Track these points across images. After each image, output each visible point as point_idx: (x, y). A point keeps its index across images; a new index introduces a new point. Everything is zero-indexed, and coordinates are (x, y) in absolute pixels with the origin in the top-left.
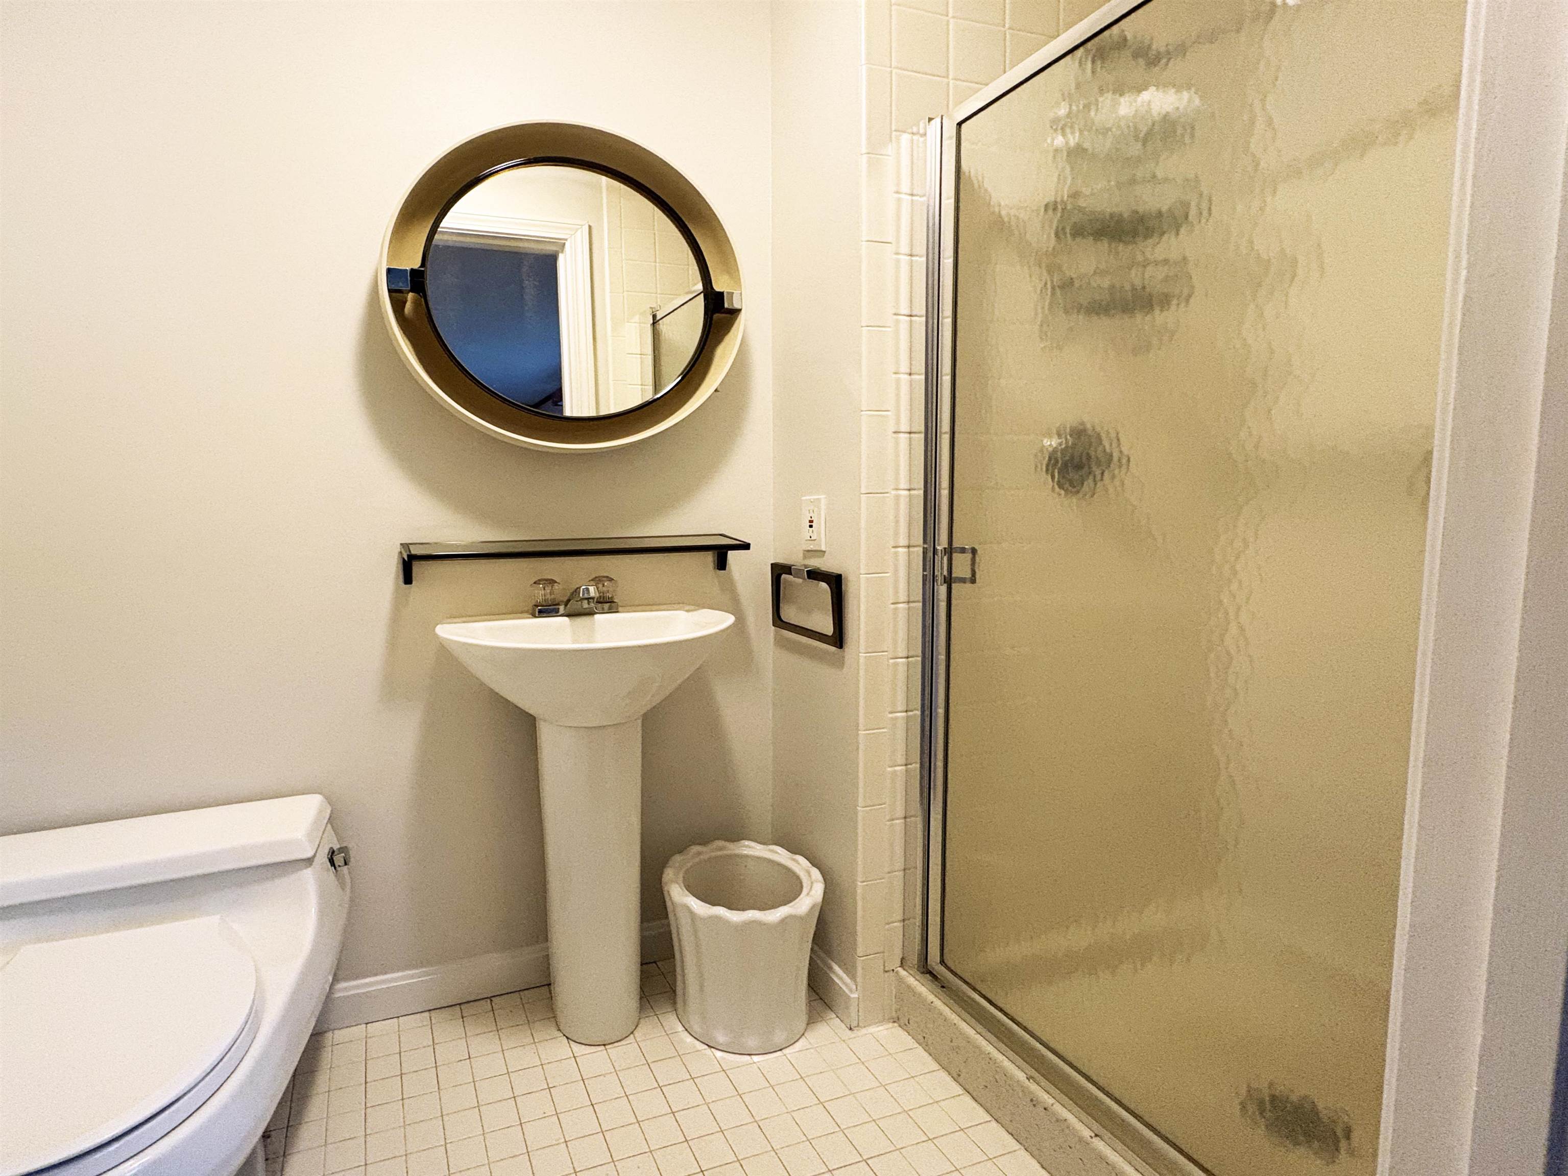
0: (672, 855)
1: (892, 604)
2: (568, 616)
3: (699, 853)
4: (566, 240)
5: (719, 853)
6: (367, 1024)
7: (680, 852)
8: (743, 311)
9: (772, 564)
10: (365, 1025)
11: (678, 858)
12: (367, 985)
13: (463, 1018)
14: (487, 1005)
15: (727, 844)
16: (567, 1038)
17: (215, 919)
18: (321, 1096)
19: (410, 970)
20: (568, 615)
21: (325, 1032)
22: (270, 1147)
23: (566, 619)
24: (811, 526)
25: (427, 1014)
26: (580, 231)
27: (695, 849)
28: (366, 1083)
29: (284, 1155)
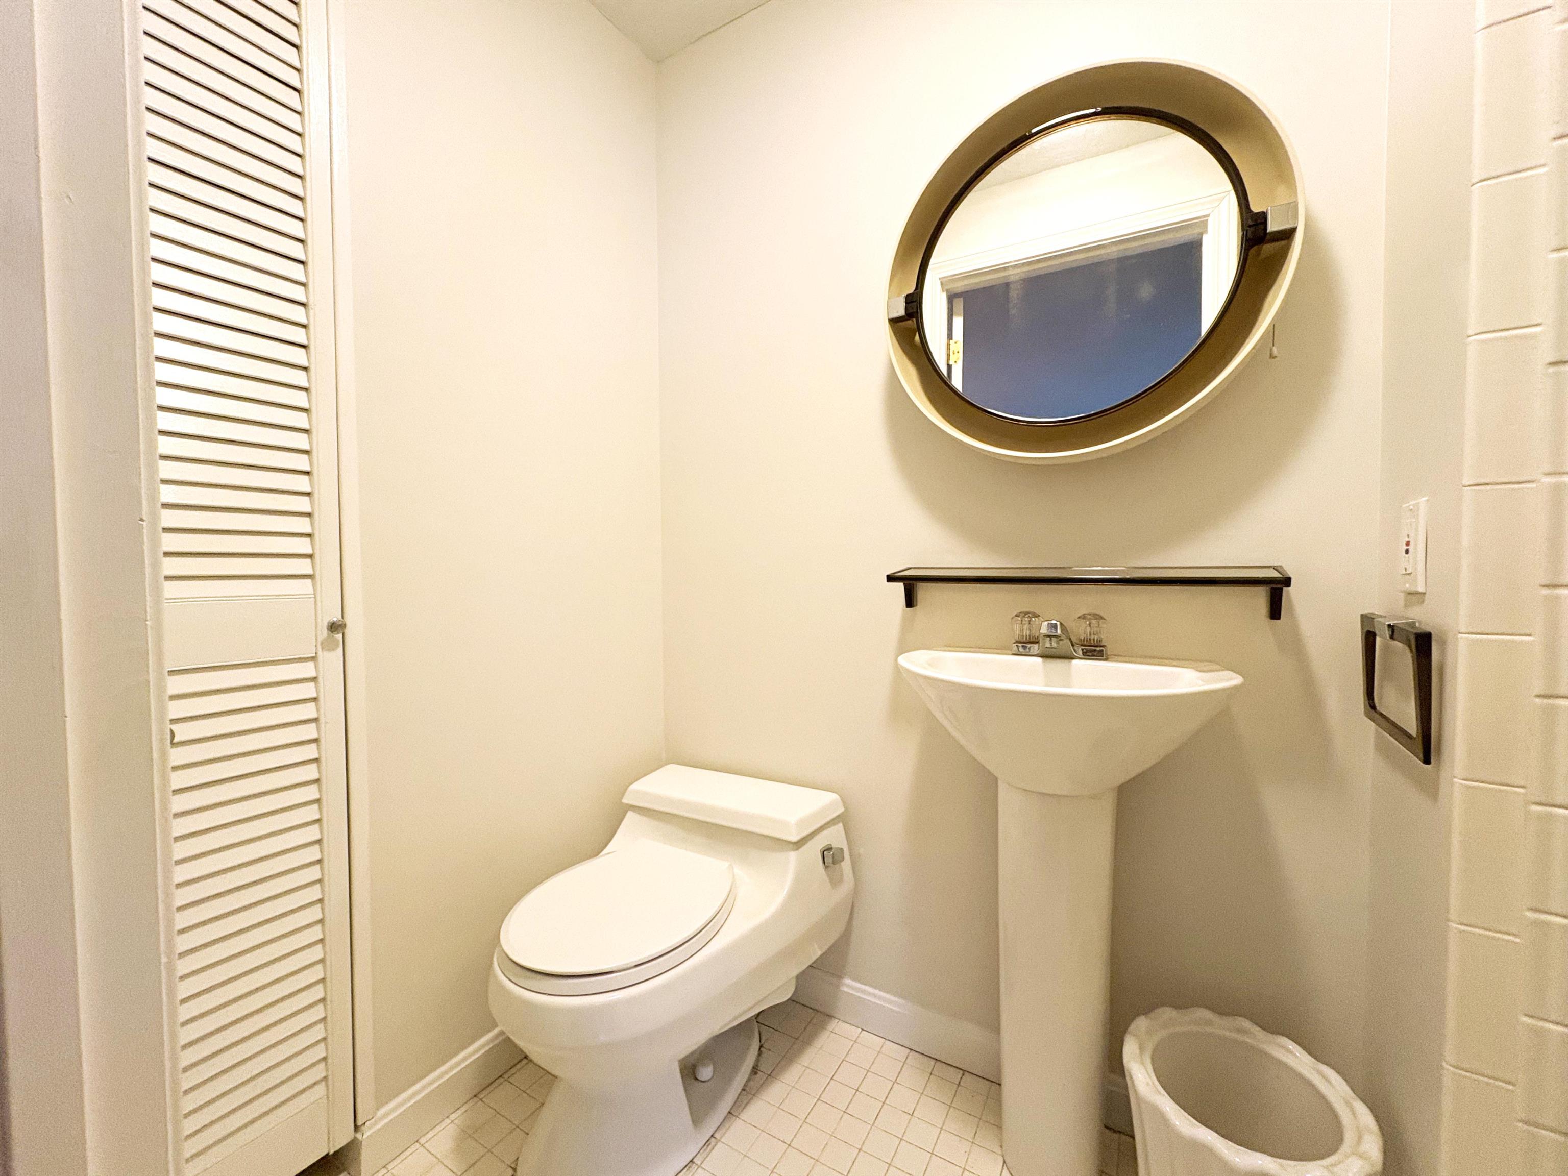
0: (1163, 1005)
1: (1538, 696)
2: (1042, 657)
3: (1209, 1023)
4: (1208, 216)
5: (1240, 1037)
6: (863, 1030)
7: (1177, 1007)
8: (1298, 230)
9: (1362, 615)
10: (861, 1030)
11: (1167, 1013)
12: (863, 991)
13: (931, 1074)
14: (956, 1076)
15: (1255, 1029)
16: (1004, 1162)
17: (726, 864)
18: (799, 1066)
19: (895, 996)
20: (1044, 656)
21: (835, 1018)
22: (752, 1083)
23: (1040, 660)
24: (1407, 552)
25: (908, 1051)
26: (1227, 198)
27: (1203, 1013)
28: (832, 1079)
29: (754, 1095)
